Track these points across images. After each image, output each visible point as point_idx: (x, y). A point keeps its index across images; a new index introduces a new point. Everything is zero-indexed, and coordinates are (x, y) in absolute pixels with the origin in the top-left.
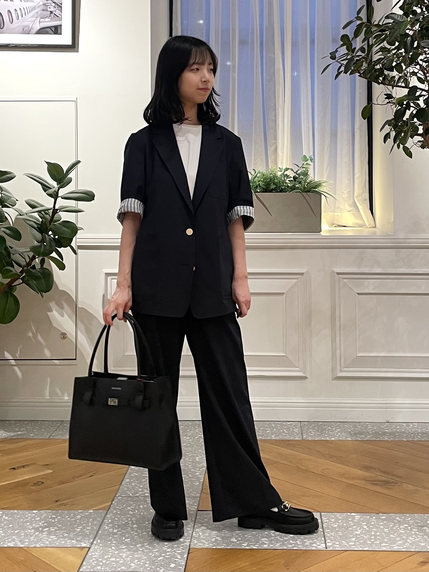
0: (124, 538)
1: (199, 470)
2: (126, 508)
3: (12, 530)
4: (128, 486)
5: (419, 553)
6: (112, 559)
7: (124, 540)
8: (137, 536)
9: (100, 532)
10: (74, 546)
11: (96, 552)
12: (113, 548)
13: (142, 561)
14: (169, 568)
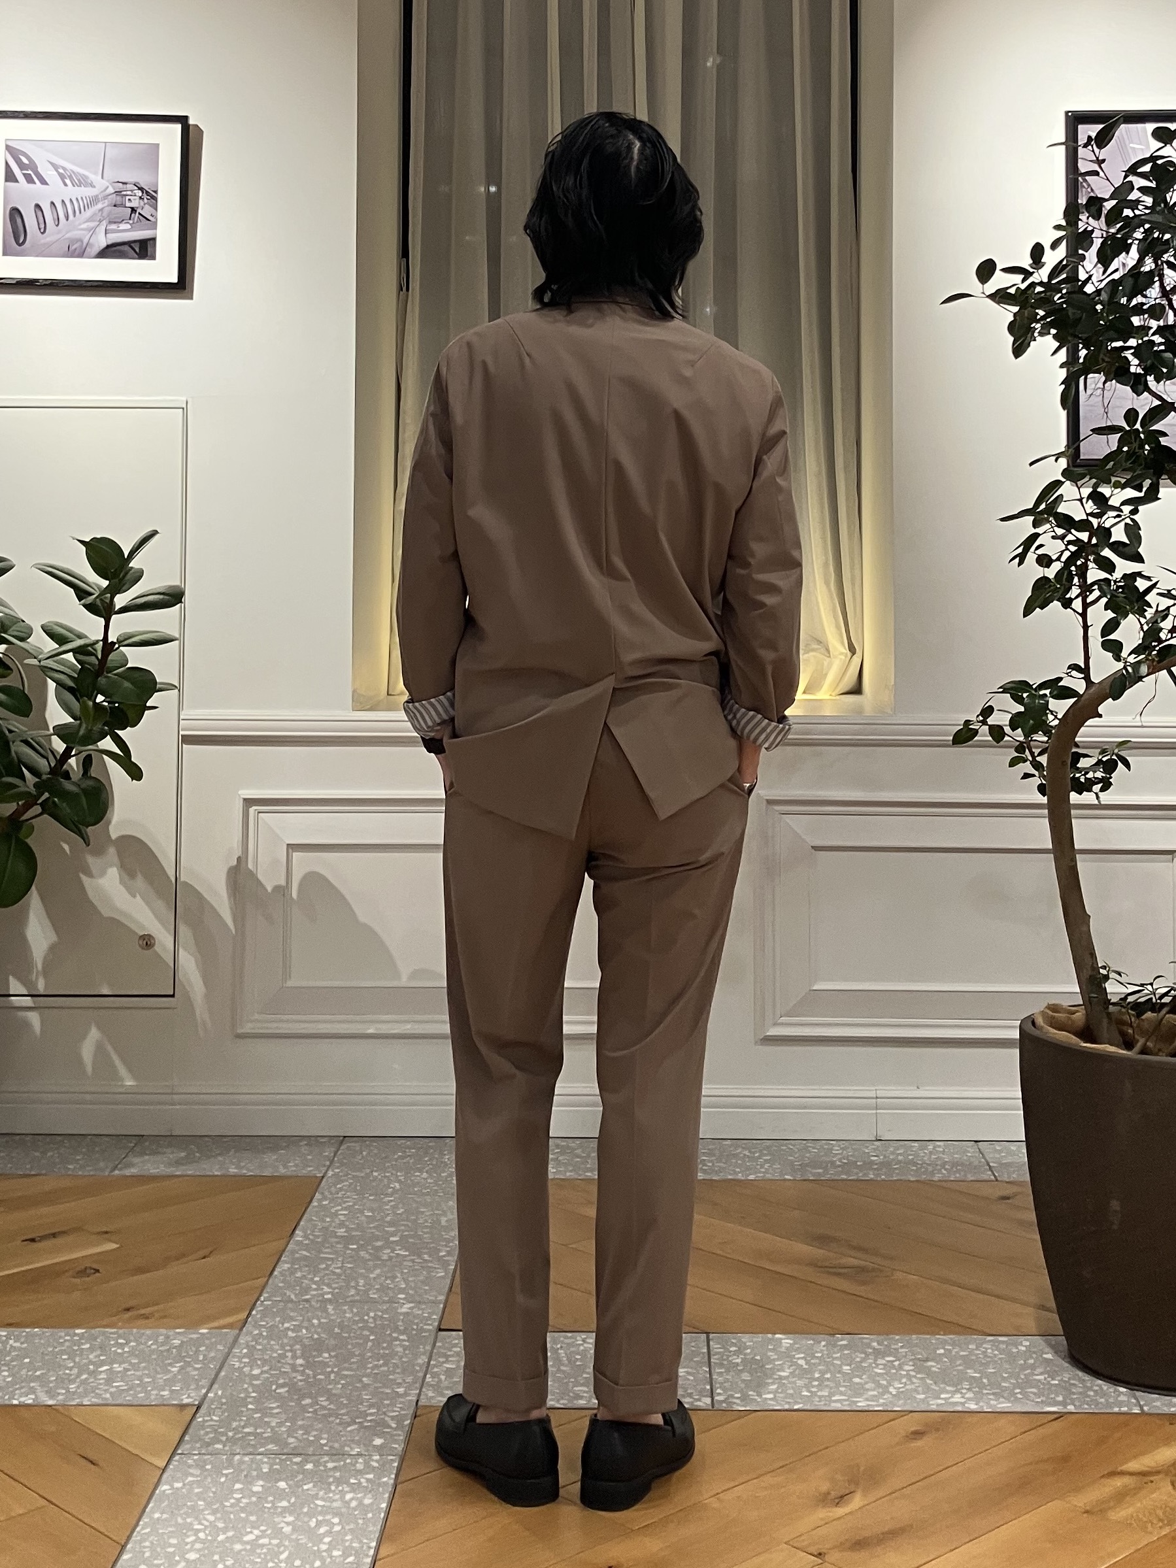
0: (274, 1387)
1: (446, 1246)
2: (280, 1325)
3: (28, 1371)
4: (288, 1278)
5: (911, 1414)
6: (247, 1430)
7: (275, 1391)
8: (303, 1383)
9: (223, 1374)
10: (165, 1403)
11: (214, 1415)
12: (250, 1406)
13: (316, 1433)
14: (370, 1448)
